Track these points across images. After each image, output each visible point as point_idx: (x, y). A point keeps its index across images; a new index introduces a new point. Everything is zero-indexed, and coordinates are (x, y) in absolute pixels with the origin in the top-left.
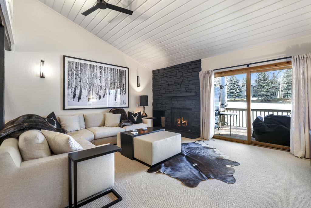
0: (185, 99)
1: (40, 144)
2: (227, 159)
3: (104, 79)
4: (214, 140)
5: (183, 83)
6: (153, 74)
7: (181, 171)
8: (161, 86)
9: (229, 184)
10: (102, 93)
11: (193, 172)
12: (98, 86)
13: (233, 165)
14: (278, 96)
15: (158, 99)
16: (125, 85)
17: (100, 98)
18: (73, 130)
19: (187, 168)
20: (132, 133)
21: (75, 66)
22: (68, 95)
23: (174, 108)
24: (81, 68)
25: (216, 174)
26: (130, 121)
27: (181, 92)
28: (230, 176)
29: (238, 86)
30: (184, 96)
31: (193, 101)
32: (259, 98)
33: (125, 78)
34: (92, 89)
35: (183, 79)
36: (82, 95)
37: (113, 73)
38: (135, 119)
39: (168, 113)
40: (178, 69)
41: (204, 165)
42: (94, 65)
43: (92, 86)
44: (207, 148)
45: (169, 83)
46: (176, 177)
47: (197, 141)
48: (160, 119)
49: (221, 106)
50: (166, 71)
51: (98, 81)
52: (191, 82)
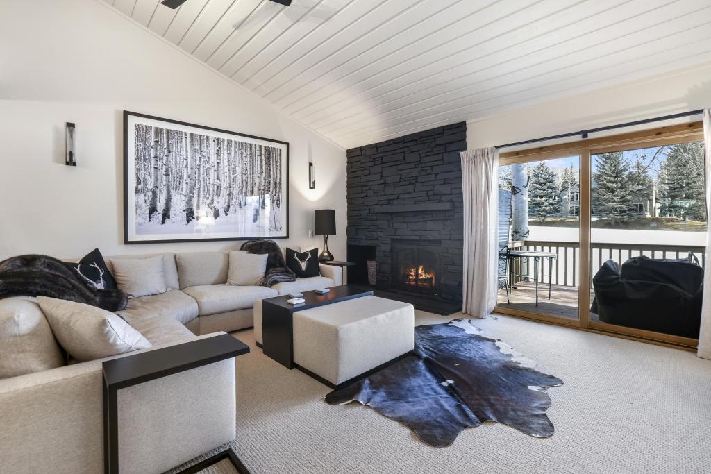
0: (426, 219)
1: (24, 338)
2: (530, 369)
3: (226, 170)
4: (496, 319)
5: (420, 179)
6: (348, 158)
7: (410, 399)
8: (367, 188)
9: (538, 439)
10: (223, 203)
11: (443, 402)
12: (212, 186)
13: (545, 384)
14: (648, 213)
15: (359, 217)
16: (278, 185)
17: (217, 214)
18: (146, 293)
19: (426, 391)
20: (290, 301)
21: (153, 137)
22: (137, 207)
23: (397, 239)
24: (168, 142)
25: (501, 408)
26: (290, 270)
27: (415, 202)
28: (537, 416)
29: (553, 188)
30: (423, 212)
31: (446, 223)
32: (601, 216)
33: (278, 167)
34: (196, 195)
35: (419, 169)
36: (172, 208)
37: (249, 156)
38: (303, 265)
39: (384, 252)
40: (409, 147)
41: (470, 382)
42: (201, 135)
43: (197, 186)
44: (480, 339)
45: (387, 179)
46: (398, 416)
47: (455, 320)
48: (366, 265)
49: (512, 235)
50: (380, 150)
51: (212, 175)
52: (440, 177)
